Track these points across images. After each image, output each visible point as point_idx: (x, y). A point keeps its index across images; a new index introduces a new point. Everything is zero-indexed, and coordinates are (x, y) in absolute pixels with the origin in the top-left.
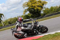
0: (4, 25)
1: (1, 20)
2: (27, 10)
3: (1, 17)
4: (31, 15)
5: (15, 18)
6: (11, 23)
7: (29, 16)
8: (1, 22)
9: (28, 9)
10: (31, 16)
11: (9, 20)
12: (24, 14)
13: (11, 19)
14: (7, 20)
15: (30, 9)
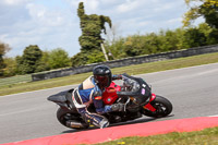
0: (110, 58)
1: (100, 38)
2: (200, 12)
3: (103, 27)
4: (210, 30)
5: (152, 35)
6: (134, 54)
7: (203, 35)
8: (99, 45)
9: (202, 7)
10: (212, 35)
11: (131, 43)
12: (187, 24)
13: (136, 39)
14: (122, 42)
15: (211, 8)
